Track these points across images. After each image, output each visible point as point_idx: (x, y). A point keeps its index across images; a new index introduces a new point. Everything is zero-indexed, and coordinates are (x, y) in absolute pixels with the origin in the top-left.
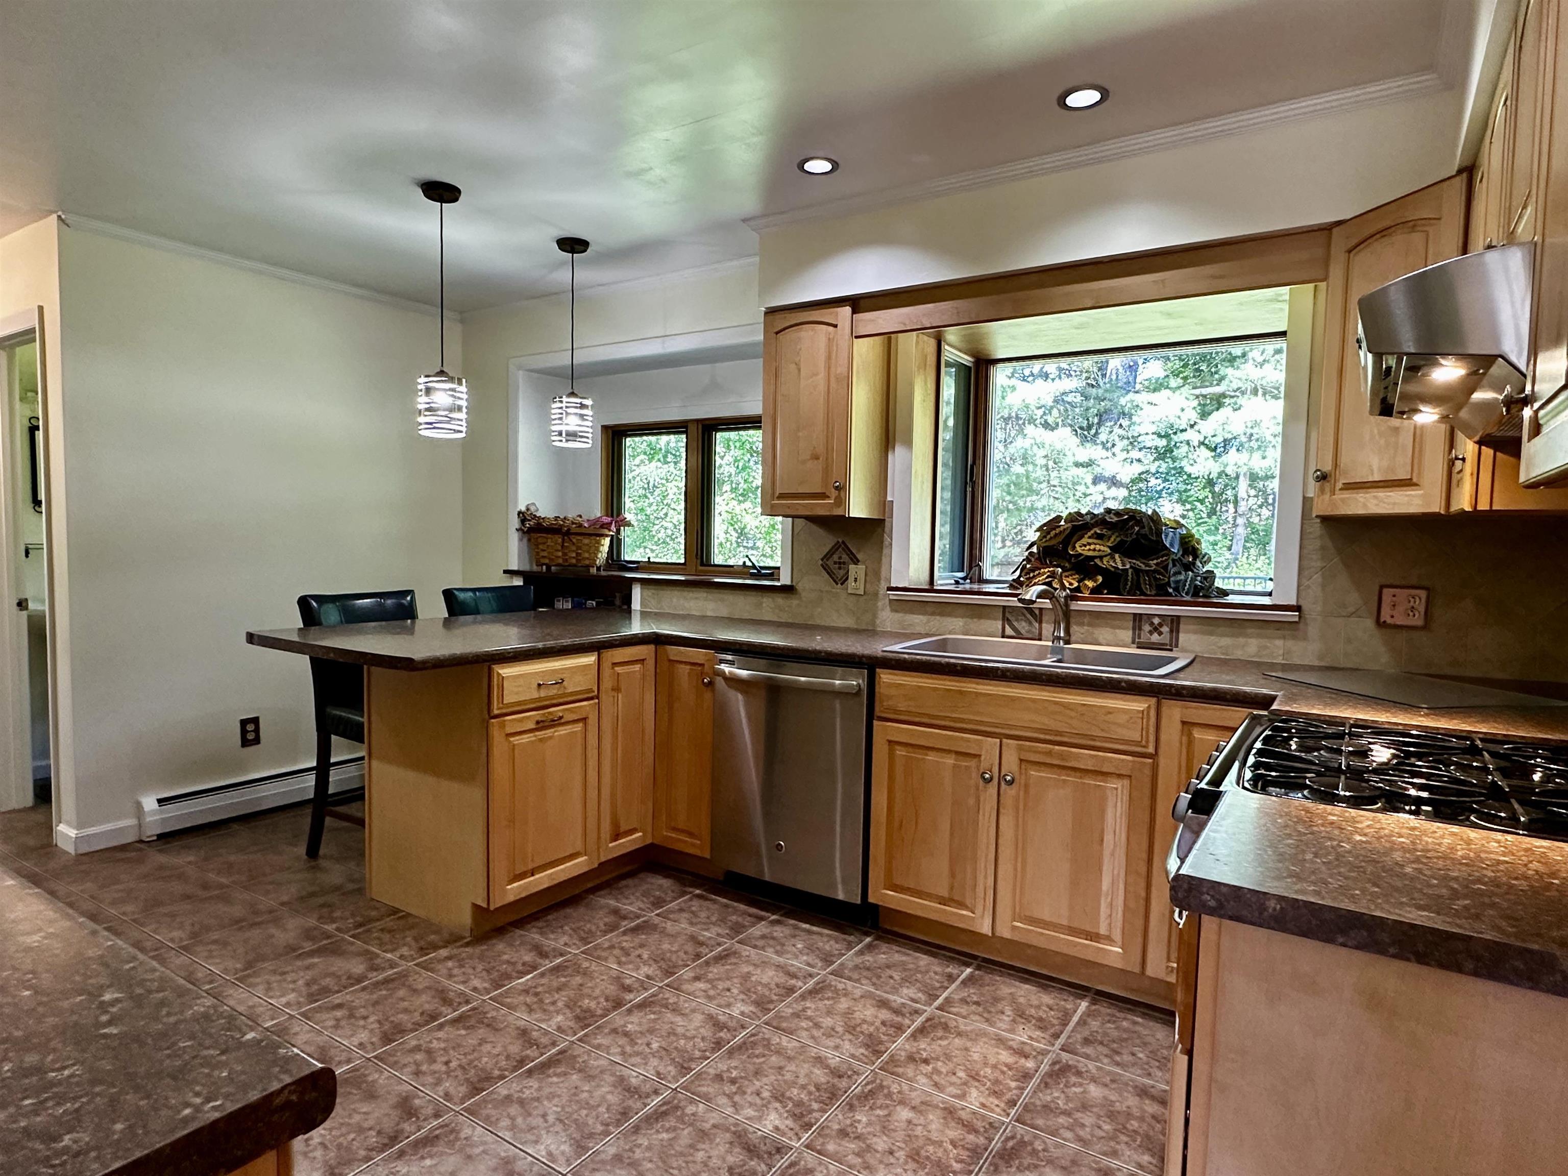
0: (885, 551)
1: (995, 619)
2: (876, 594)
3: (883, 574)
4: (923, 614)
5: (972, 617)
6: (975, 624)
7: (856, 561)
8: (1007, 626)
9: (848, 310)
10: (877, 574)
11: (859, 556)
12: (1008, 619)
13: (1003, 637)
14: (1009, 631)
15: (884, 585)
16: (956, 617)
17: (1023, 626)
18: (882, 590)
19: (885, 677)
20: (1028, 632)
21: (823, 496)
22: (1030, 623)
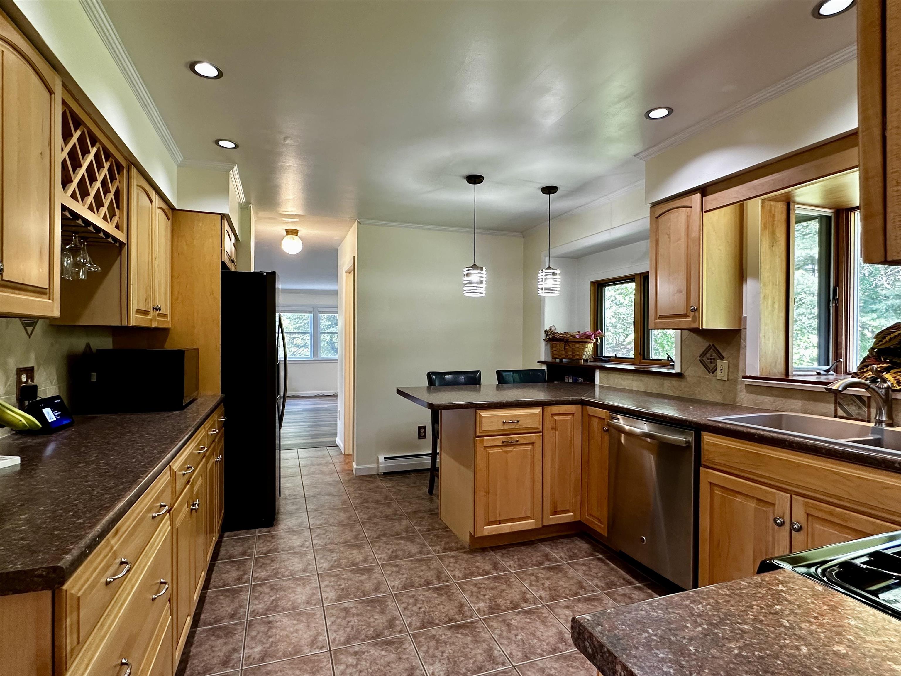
0: (742, 351)
1: (828, 402)
2: (736, 381)
3: (741, 367)
4: (770, 396)
5: (809, 400)
6: (811, 405)
7: (722, 358)
8: (839, 409)
9: (698, 196)
10: (737, 366)
11: (724, 354)
12: (839, 404)
13: (836, 417)
14: (840, 412)
15: (741, 374)
16: (796, 399)
17: (853, 410)
18: (740, 379)
19: (707, 438)
20: (859, 414)
21: (685, 316)
22: (860, 408)
